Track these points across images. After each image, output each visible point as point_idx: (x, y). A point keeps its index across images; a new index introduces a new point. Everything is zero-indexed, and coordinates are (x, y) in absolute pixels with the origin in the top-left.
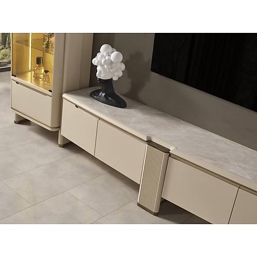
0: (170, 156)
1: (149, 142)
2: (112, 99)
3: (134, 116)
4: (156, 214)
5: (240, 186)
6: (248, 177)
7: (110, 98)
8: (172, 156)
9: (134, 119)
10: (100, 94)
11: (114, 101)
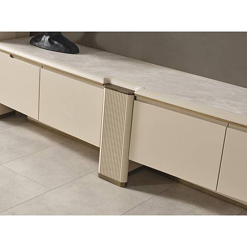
0: (135, 98)
1: (108, 85)
2: (58, 44)
3: (88, 61)
4: (125, 185)
5: (229, 124)
6: (238, 112)
7: (56, 42)
8: (138, 98)
9: (88, 63)
10: (43, 39)
11: (62, 46)
